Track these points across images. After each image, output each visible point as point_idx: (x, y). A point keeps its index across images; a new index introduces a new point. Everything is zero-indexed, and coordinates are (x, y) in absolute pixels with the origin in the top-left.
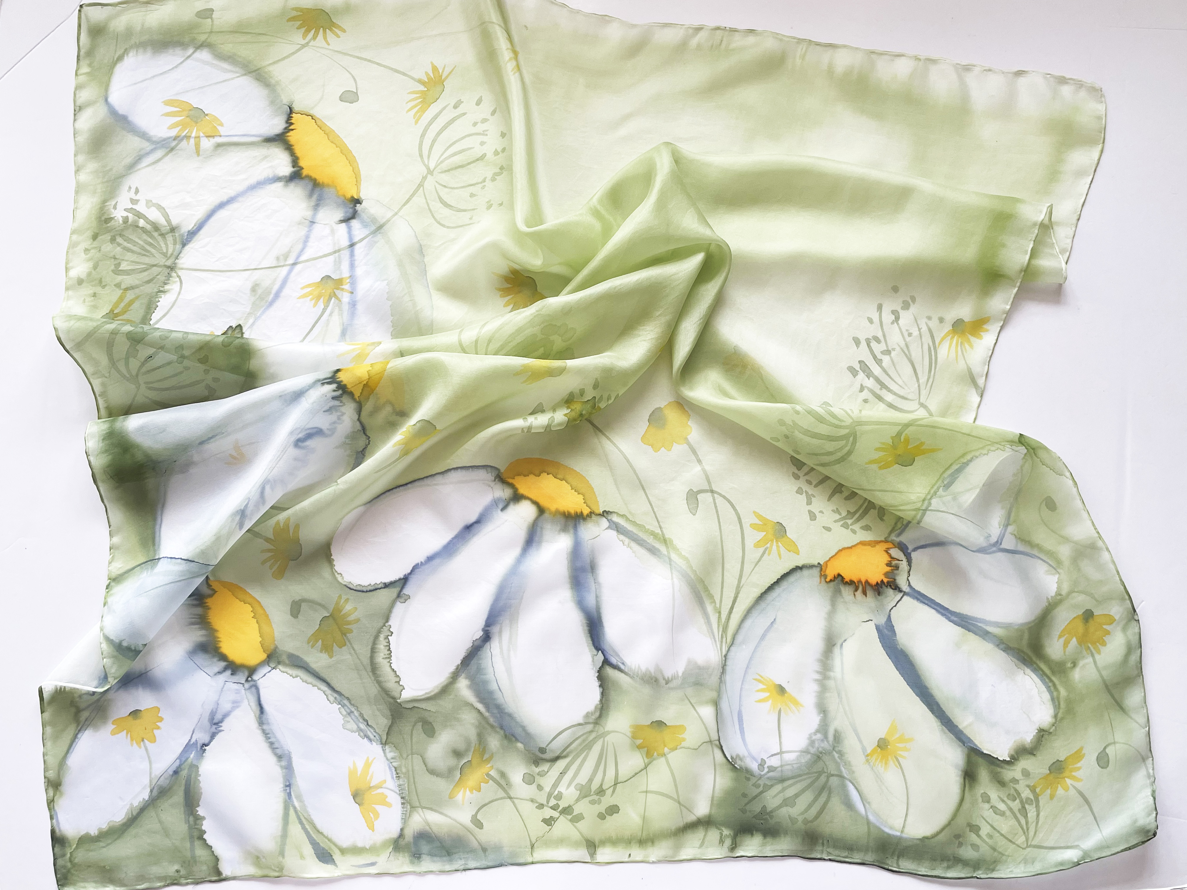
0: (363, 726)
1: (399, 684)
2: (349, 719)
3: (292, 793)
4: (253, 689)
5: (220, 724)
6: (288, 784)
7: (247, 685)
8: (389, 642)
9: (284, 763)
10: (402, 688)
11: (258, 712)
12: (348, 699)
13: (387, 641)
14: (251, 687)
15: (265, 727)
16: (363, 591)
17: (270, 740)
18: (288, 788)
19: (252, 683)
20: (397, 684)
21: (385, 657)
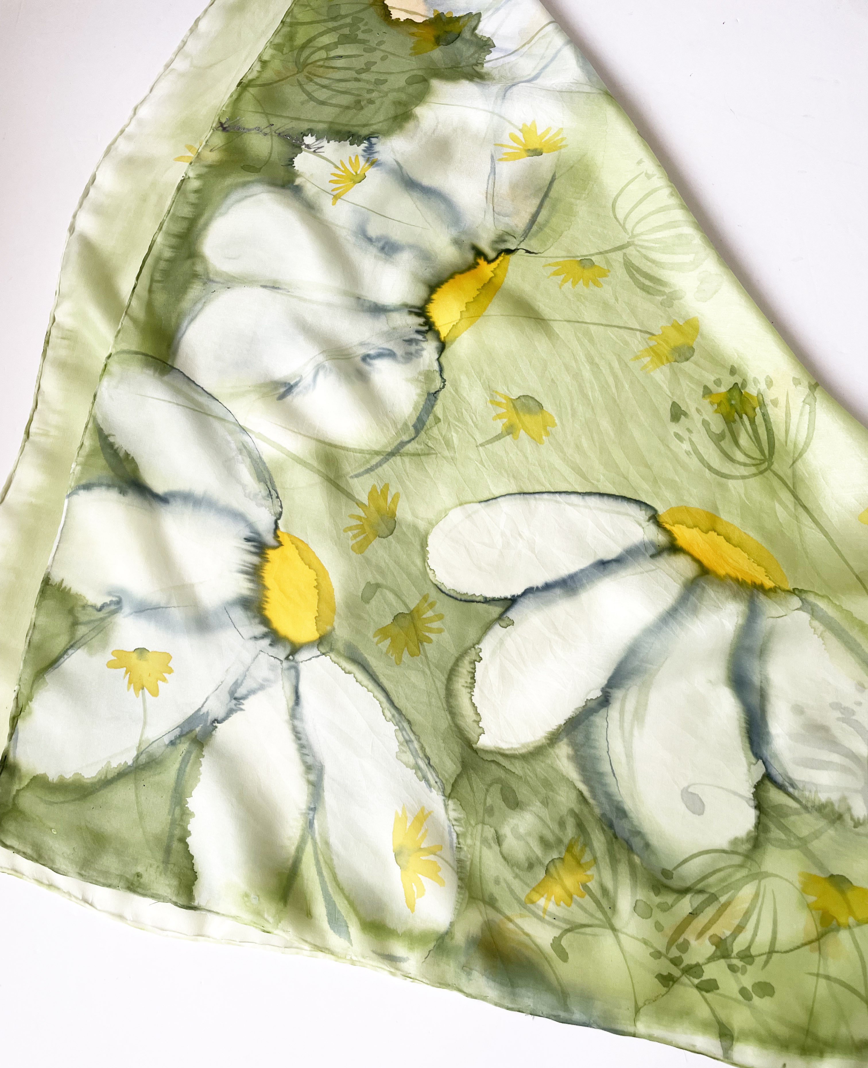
0: (422, 764)
1: (478, 724)
2: (405, 748)
3: (315, 821)
4: (293, 672)
5: (241, 701)
6: (312, 807)
7: (286, 664)
8: (474, 669)
10: (481, 731)
11: (292, 700)
12: (409, 722)
13: (472, 666)
14: (291, 668)
15: (297, 723)
16: (455, 599)
17: (301, 742)
18: (311, 812)
19: (293, 663)
20: (476, 724)
21: (466, 685)
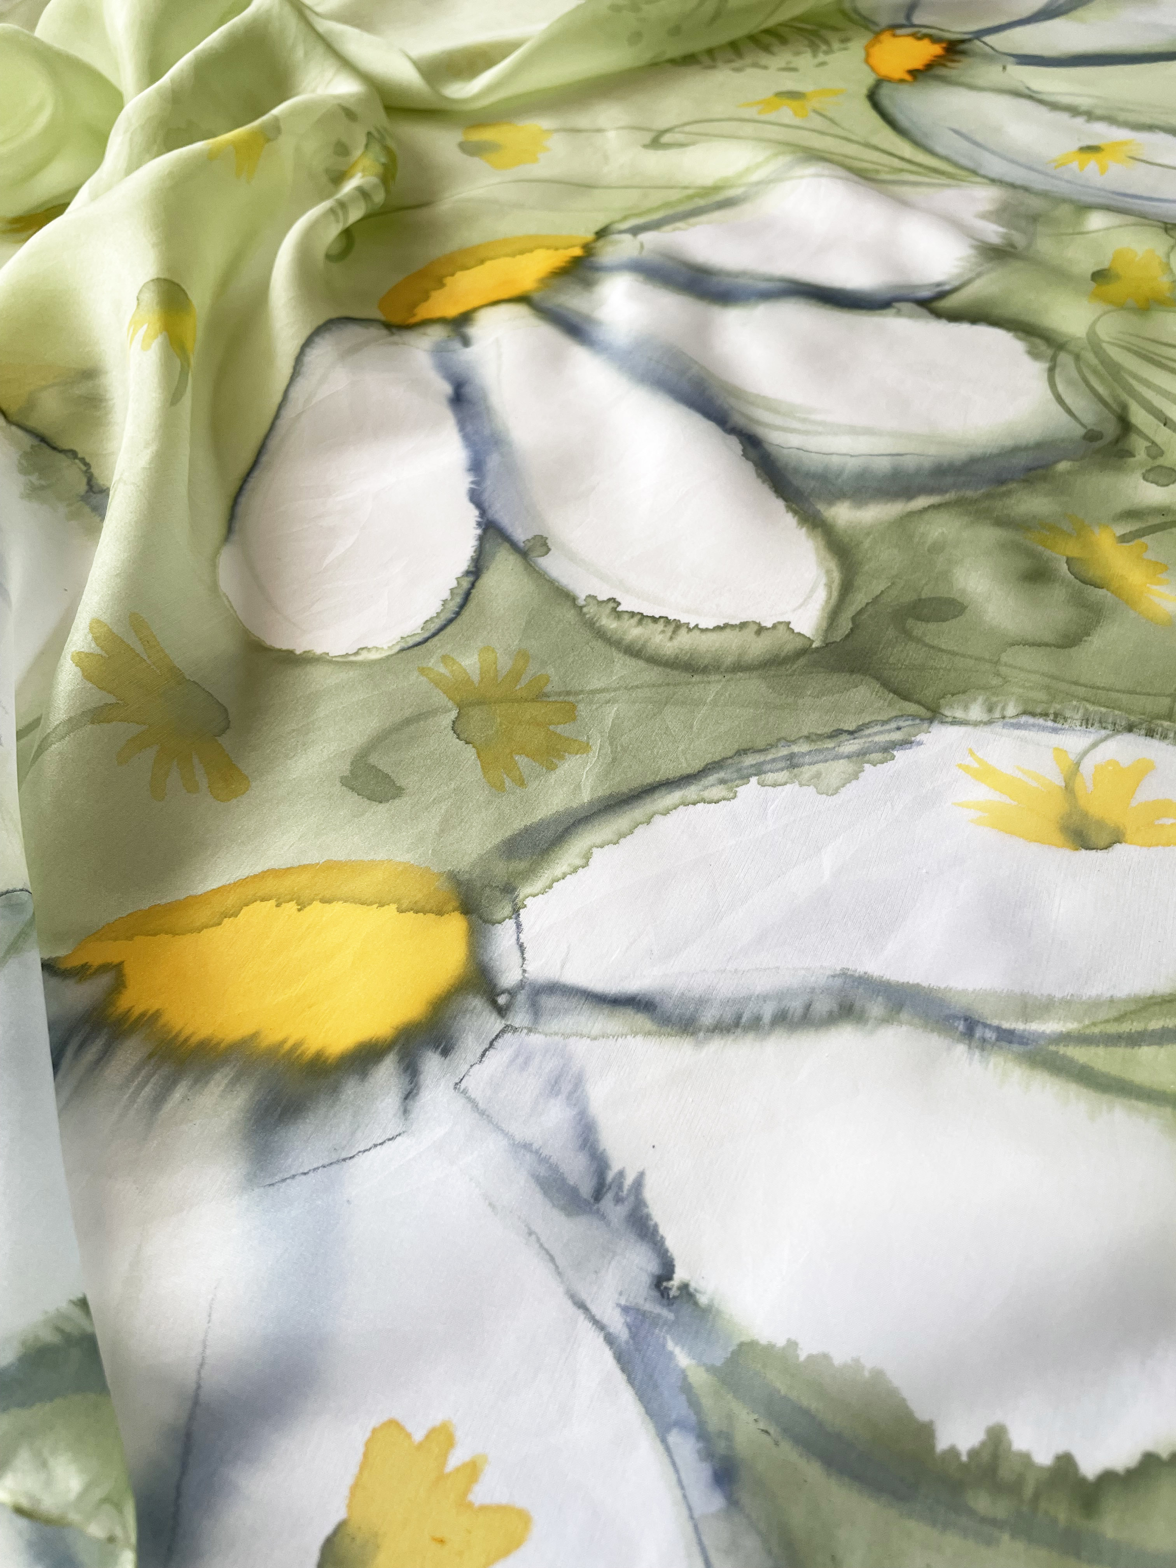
1: (767, 629)
3: (1006, 1025)
4: (548, 1002)
5: (610, 1175)
6: (961, 1026)
7: (520, 1018)
8: (633, 614)
9: (876, 1009)
10: (782, 628)
11: (641, 1020)
13: (626, 616)
14: (536, 1010)
15: (708, 1018)
16: (450, 621)
17: (767, 1018)
18: (978, 1033)
19: (521, 997)
20: (764, 634)
21: (669, 634)
